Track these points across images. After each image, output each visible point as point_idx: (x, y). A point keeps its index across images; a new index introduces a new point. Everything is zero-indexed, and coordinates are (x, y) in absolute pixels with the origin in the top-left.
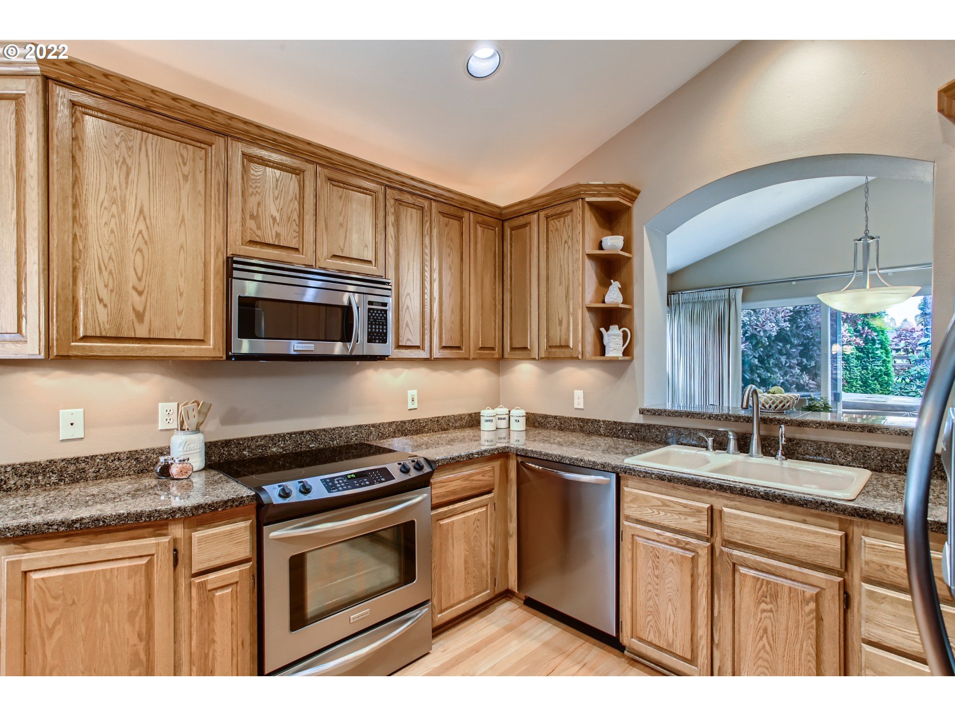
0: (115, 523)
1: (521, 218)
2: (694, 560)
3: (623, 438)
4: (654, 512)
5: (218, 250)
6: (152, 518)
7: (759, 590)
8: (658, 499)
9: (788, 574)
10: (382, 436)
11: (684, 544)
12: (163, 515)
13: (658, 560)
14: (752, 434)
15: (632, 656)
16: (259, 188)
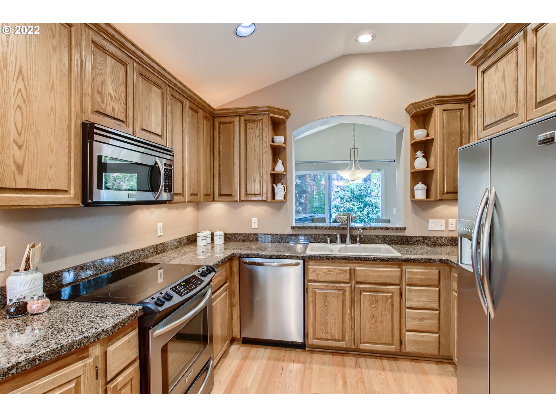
0: (50, 358)
1: (227, 118)
2: (344, 294)
3: (282, 242)
4: (324, 275)
5: (77, 116)
6: (82, 344)
7: (371, 299)
8: (326, 269)
9: (382, 290)
10: (146, 257)
11: (339, 288)
12: (91, 339)
13: (326, 298)
14: (347, 235)
15: (310, 349)
16: (102, 70)
